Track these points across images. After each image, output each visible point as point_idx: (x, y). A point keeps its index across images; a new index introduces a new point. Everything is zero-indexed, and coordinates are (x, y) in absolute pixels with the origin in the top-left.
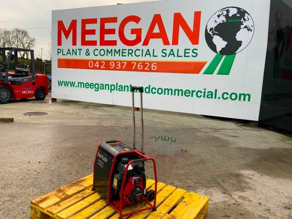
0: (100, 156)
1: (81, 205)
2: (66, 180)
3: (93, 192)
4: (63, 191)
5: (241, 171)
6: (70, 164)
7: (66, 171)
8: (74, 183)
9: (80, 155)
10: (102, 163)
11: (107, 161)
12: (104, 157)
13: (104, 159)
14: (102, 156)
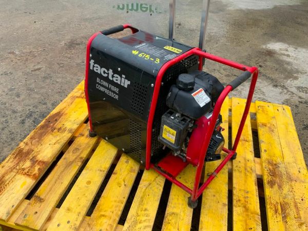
0: (99, 70)
1: (89, 183)
2: (14, 112)
3: (94, 140)
4: (28, 153)
5: (268, 45)
6: (7, 74)
7: (6, 90)
8: (42, 127)
9: (17, 53)
10: (113, 88)
11: (129, 84)
12: (115, 75)
13: (117, 80)
14: (106, 71)
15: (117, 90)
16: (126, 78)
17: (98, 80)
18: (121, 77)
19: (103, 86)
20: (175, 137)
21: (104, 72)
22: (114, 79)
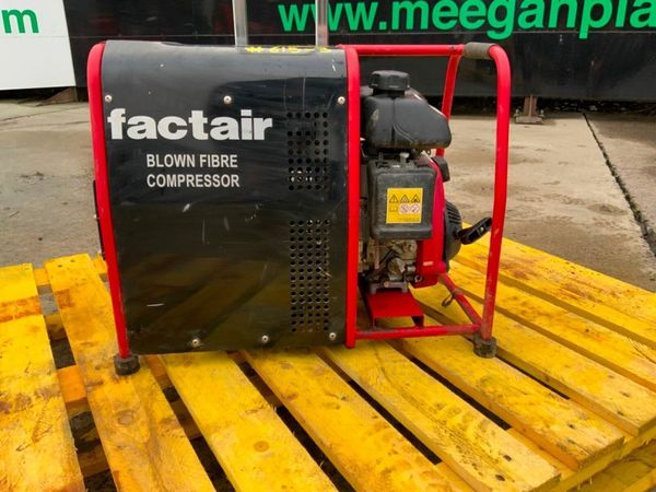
0: (150, 128)
10: (215, 160)
11: (271, 125)
12: (217, 121)
13: (224, 133)
14: (180, 121)
15: (230, 160)
16: (255, 115)
17: (151, 160)
18: (239, 118)
19: (175, 170)
20: (420, 205)
21: (173, 128)
22: (216, 134)
